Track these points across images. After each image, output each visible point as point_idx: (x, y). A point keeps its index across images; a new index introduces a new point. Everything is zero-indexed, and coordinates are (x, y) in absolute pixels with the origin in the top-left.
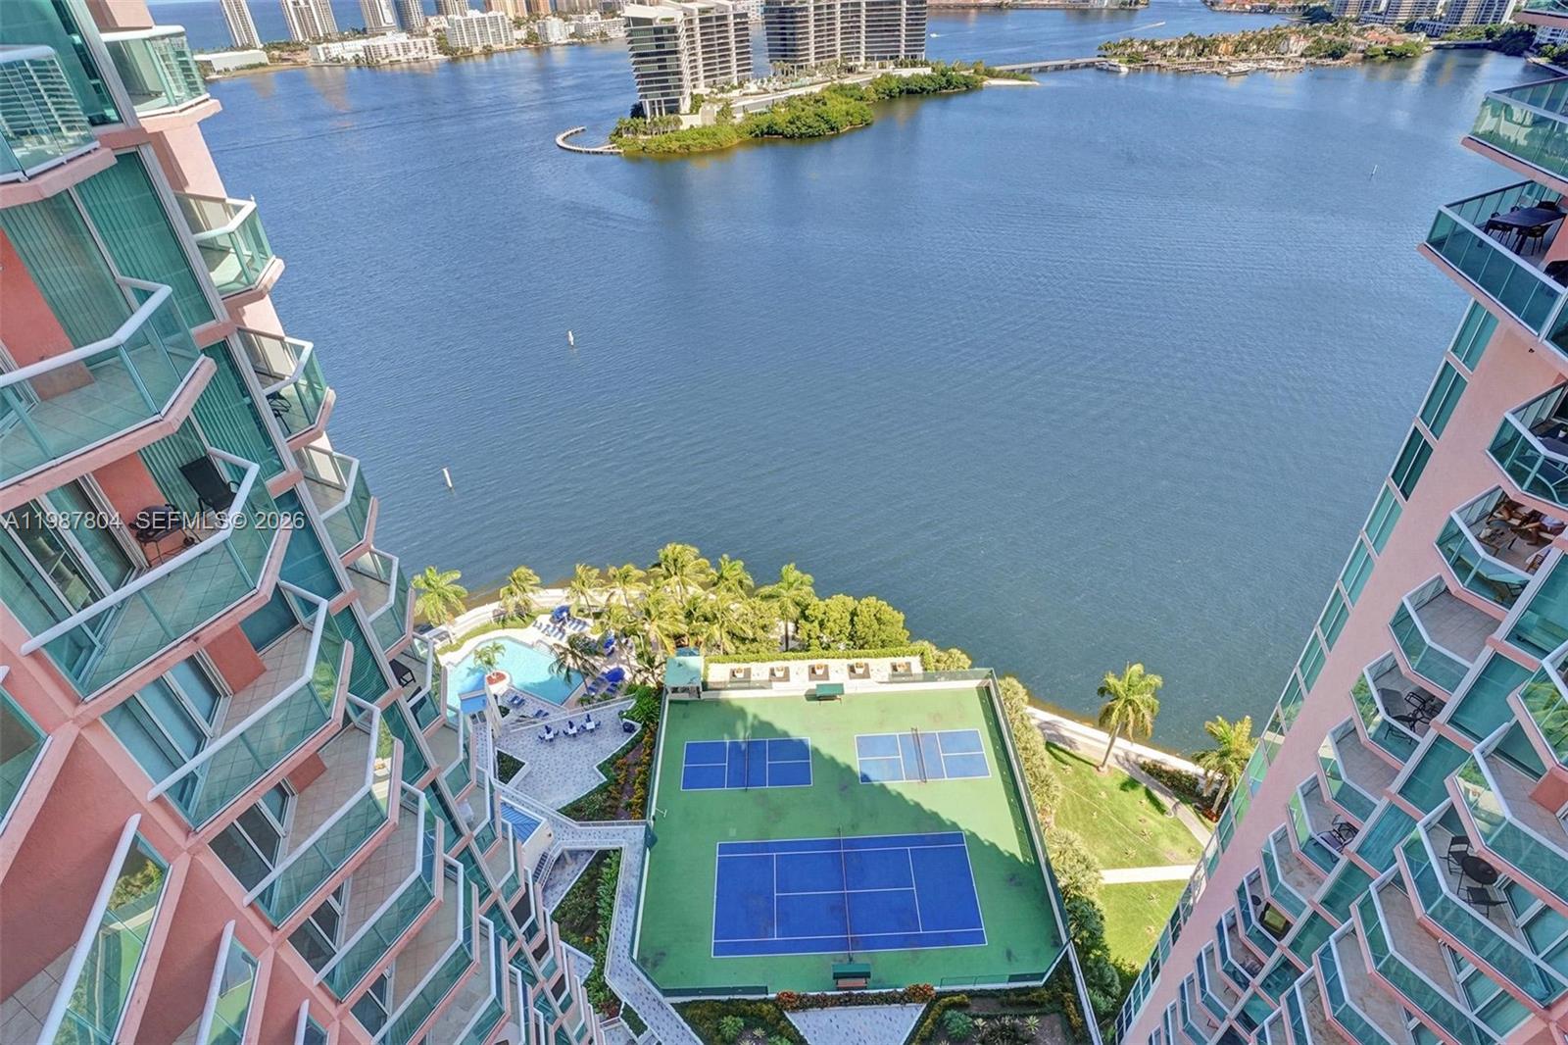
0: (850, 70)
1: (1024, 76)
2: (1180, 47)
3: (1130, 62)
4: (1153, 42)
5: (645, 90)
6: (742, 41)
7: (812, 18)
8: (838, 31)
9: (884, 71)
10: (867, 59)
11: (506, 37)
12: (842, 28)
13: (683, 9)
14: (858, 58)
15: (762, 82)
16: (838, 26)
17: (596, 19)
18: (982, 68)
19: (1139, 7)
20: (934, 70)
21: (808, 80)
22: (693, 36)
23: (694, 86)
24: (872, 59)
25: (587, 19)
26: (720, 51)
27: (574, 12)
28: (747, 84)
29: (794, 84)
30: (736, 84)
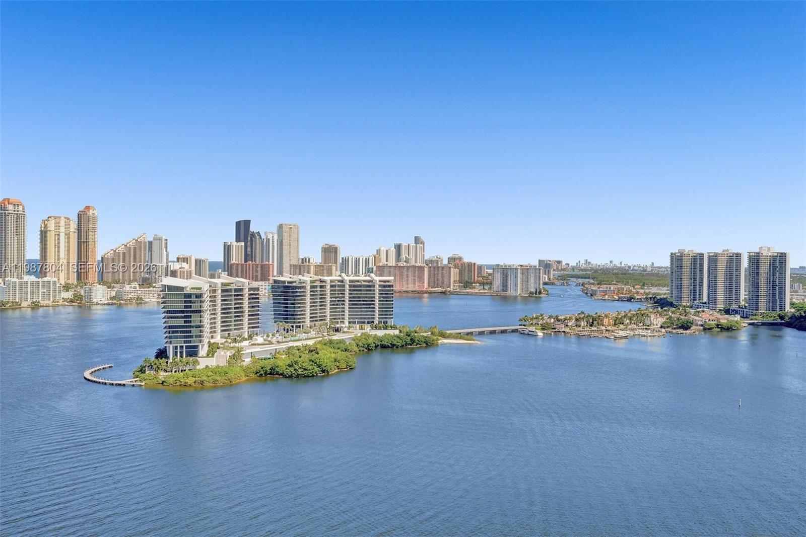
0: (337, 330)
1: (469, 337)
2: (577, 320)
3: (543, 329)
4: (557, 317)
5: (170, 338)
6: (253, 307)
7: (308, 294)
8: (328, 303)
9: (363, 331)
10: (350, 323)
11: (55, 296)
12: (331, 301)
13: (209, 282)
14: (343, 322)
15: (268, 336)
16: (328, 299)
17: (135, 288)
18: (437, 331)
19: (542, 295)
20: (401, 332)
21: (304, 336)
22: (215, 301)
23: (212, 337)
24: (354, 323)
25: (127, 288)
26: (235, 312)
27: (117, 282)
28: (255, 337)
29: (293, 338)
30: (246, 337)
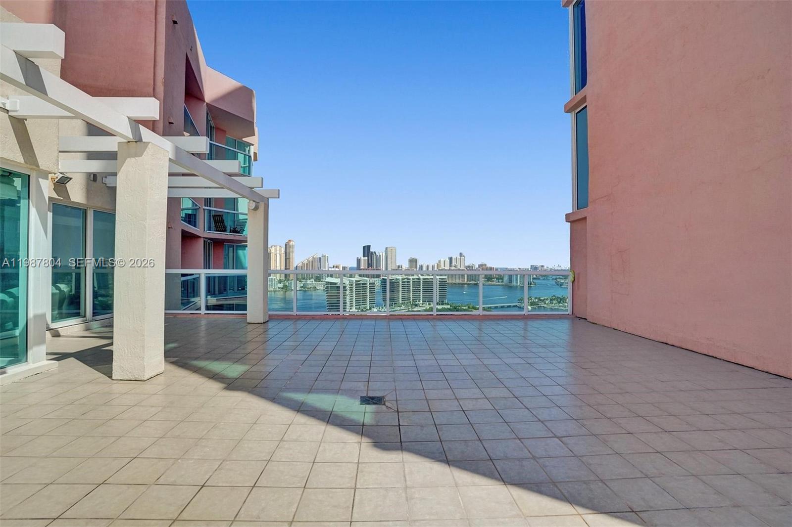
0: (416, 305)
1: (489, 309)
2: (551, 300)
3: (531, 305)
4: (539, 298)
5: (330, 309)
6: (372, 293)
7: (401, 286)
8: (411, 291)
9: (430, 306)
10: (423, 301)
11: (274, 286)
12: (413, 290)
13: (350, 280)
14: (419, 301)
15: (379, 308)
16: (411, 289)
17: (312, 282)
18: (471, 306)
19: (532, 285)
20: (451, 306)
21: (398, 308)
22: (352, 290)
23: (351, 309)
24: (425, 301)
25: (309, 282)
26: (363, 296)
27: (304, 279)
28: (373, 309)
29: (393, 310)
30: (368, 308)
